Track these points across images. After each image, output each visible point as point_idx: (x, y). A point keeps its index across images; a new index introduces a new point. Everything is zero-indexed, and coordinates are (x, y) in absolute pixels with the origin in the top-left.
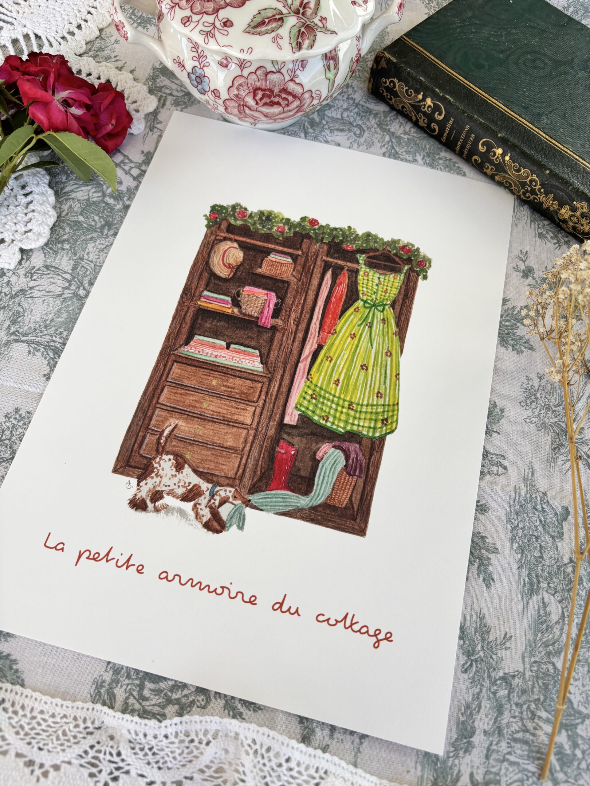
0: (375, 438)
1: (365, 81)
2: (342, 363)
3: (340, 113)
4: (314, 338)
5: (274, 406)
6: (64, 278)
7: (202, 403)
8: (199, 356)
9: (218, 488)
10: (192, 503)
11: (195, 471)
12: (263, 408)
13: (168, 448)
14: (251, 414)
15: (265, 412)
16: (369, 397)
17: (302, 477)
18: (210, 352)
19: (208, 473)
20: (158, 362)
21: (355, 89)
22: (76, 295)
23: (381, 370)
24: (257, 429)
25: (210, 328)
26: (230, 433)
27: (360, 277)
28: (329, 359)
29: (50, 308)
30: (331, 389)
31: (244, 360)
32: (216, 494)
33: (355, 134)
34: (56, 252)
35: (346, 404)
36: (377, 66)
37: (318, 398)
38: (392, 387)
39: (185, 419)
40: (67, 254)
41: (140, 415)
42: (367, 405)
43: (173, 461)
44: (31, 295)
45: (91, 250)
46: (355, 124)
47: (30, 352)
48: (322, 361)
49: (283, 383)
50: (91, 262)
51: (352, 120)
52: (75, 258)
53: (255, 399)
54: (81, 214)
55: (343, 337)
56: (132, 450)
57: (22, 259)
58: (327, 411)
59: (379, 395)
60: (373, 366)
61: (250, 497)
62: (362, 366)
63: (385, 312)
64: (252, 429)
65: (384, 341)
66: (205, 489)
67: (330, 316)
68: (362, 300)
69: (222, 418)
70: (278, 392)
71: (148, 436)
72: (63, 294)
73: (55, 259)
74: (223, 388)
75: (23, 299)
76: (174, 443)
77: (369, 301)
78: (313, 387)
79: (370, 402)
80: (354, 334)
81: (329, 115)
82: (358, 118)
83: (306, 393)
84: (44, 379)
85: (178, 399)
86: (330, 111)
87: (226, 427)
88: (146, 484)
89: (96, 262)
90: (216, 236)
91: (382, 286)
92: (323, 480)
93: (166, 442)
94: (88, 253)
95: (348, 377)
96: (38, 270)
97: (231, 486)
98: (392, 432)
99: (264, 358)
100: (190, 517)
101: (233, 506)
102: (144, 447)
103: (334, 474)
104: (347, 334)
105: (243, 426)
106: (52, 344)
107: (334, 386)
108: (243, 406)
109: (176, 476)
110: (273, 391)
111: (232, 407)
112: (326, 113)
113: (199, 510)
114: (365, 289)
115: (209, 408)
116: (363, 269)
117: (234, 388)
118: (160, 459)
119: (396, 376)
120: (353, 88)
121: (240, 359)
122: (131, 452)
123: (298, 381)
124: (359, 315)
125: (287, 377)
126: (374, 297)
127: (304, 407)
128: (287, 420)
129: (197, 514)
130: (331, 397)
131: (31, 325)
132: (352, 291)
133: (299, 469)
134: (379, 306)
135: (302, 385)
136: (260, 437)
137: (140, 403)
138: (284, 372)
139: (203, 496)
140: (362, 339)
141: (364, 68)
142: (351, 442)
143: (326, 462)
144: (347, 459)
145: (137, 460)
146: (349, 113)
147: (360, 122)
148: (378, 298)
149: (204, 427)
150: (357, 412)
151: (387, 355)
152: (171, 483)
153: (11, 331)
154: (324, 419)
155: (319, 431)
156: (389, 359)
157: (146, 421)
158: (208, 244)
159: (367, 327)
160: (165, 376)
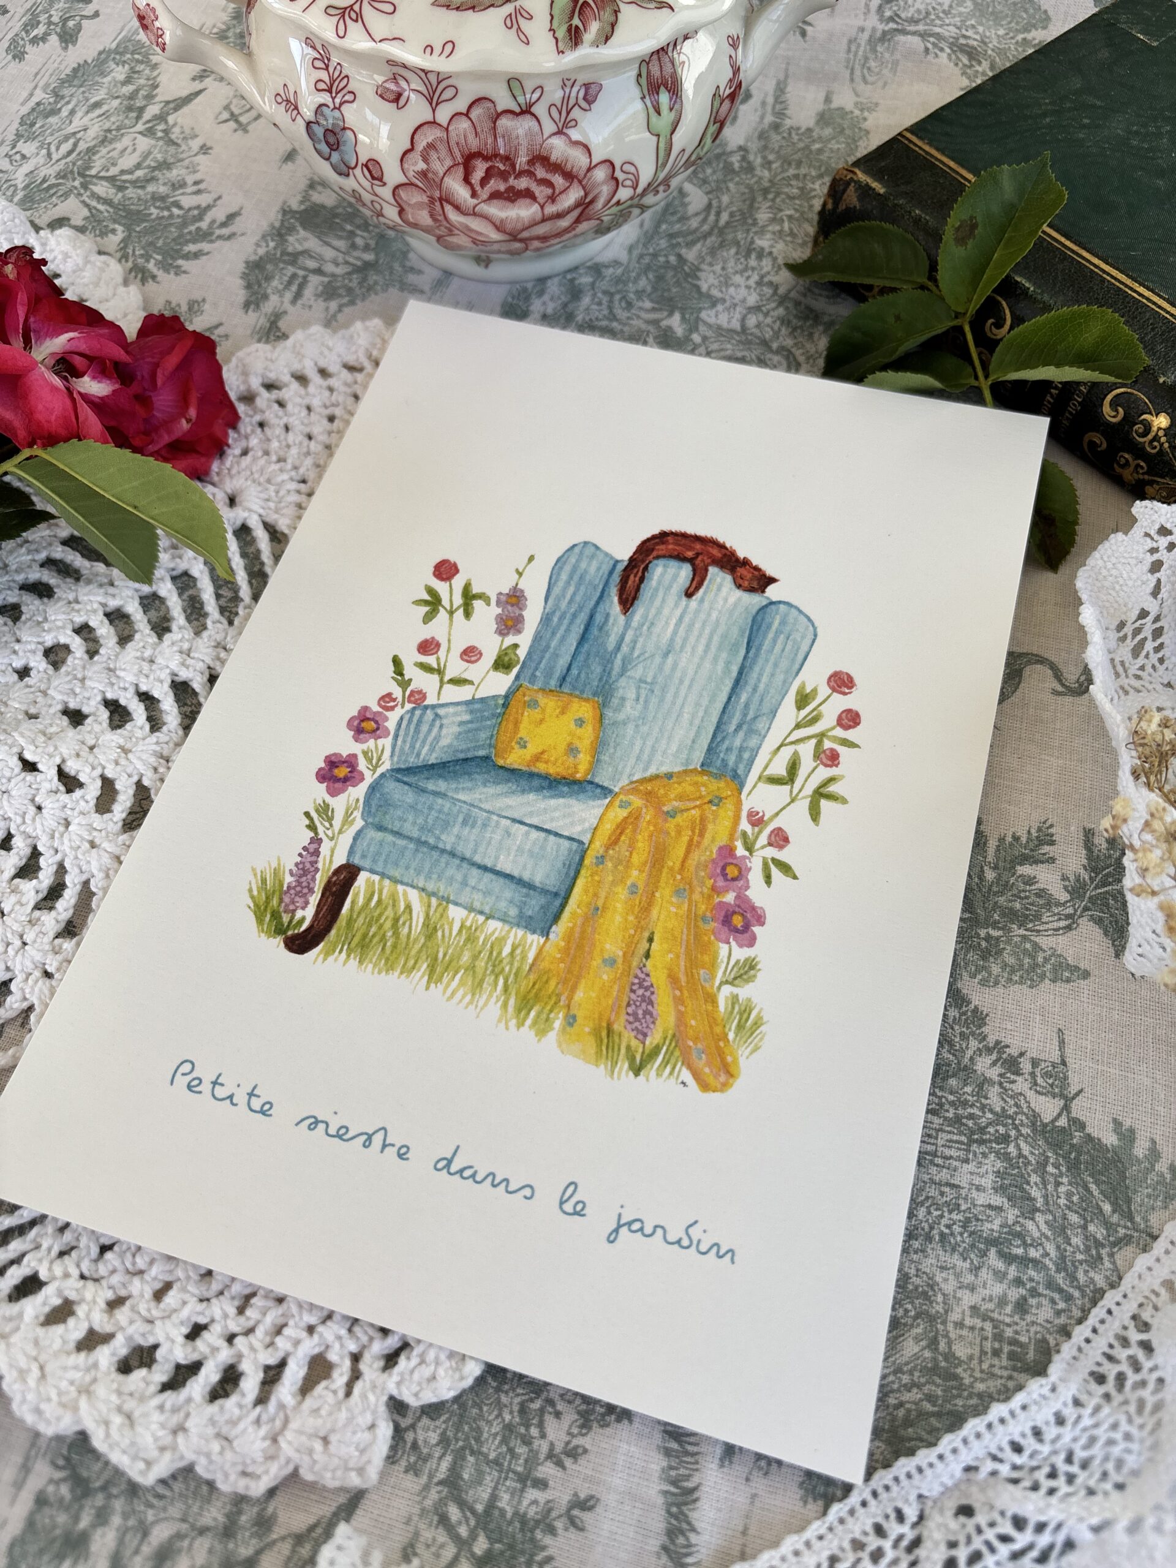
1: (804, 244)
3: (738, 316)
36: (836, 204)
46: (775, 346)
51: (768, 334)
81: (712, 320)
82: (784, 331)
86: (712, 313)
112: (703, 315)
120: (775, 259)
141: (802, 213)
146: (761, 317)
147: (789, 342)
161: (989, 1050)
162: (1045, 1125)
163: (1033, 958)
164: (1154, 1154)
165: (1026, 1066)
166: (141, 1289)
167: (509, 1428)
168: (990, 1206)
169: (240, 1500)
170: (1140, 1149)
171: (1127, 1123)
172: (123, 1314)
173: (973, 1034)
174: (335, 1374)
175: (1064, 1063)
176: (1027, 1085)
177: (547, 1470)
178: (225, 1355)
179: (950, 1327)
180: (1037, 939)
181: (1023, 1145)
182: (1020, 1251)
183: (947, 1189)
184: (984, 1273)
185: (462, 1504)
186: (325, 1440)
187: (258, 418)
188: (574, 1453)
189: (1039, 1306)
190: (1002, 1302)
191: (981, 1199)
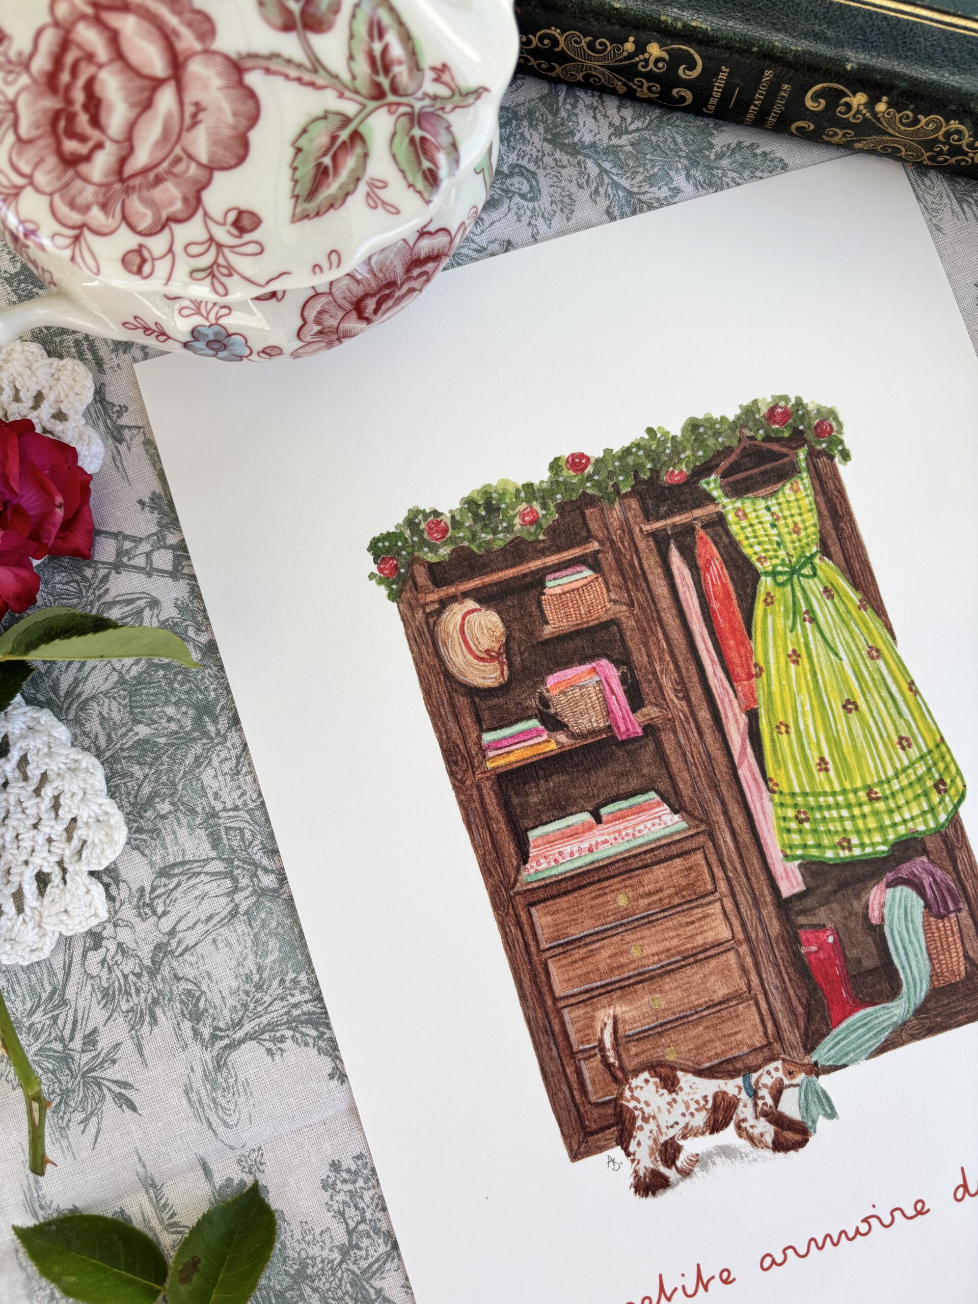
0: (943, 826)
2: (808, 722)
4: (732, 705)
5: (748, 879)
6: (212, 874)
7: (627, 952)
8: (562, 869)
9: (754, 1076)
10: (732, 1126)
11: (699, 1073)
12: (733, 895)
13: (630, 1065)
14: (721, 916)
15: (741, 899)
16: (891, 758)
17: (871, 972)
18: (575, 849)
19: (722, 1063)
20: (502, 926)
22: (261, 893)
23: (879, 693)
24: (748, 939)
25: (542, 802)
26: (711, 974)
27: (734, 528)
28: (783, 729)
29: (238, 949)
30: (822, 784)
31: (641, 827)
32: (758, 1088)
34: (155, 832)
35: (862, 795)
37: (809, 815)
38: (917, 715)
39: (621, 997)
40: (179, 823)
41: (543, 1039)
42: (897, 776)
43: (653, 1080)
44: (183, 947)
45: (215, 785)
47: (269, 1051)
48: (773, 740)
49: (735, 825)
50: (236, 808)
52: (198, 821)
53: (710, 887)
54: (136, 722)
55: (778, 669)
56: (575, 1105)
57: (107, 887)
58: (840, 829)
59: (904, 743)
60: (864, 694)
61: (814, 1057)
62: (844, 707)
63: (819, 572)
64: (740, 943)
65: (851, 632)
66: (736, 1092)
67: (732, 643)
68: (767, 574)
69: (679, 958)
70: (738, 848)
71: (584, 1066)
72: (237, 906)
73: (165, 848)
74: (643, 902)
75: (175, 964)
76: (633, 1051)
77: (780, 569)
78: (788, 800)
79: (898, 766)
80: (794, 651)
83: (784, 819)
84: (335, 1082)
85: (584, 970)
87: (696, 967)
88: (639, 1144)
89: (245, 804)
90: (424, 607)
91: (782, 522)
92: (906, 954)
93: (619, 1056)
94: (216, 796)
95: (835, 743)
96: (153, 889)
97: (773, 1059)
98: (962, 797)
99: (673, 800)
100: (743, 1150)
101: (797, 1089)
102: (590, 1087)
103: (916, 933)
104: (782, 659)
105: (721, 949)
106: (295, 1012)
107: (822, 774)
108: (699, 913)
109: (674, 1101)
110: (728, 850)
111: (681, 925)
113: (751, 1130)
114: (757, 548)
115: (645, 953)
116: (729, 506)
117: (661, 890)
118: (631, 1089)
119: (911, 689)
121: (634, 827)
122: (578, 1110)
123: (758, 805)
124: (779, 608)
125: (735, 810)
126: (782, 553)
127: (797, 847)
128: (786, 891)
129: (751, 1139)
130: (831, 800)
131: (231, 1001)
132: (737, 567)
133: (859, 961)
134: (802, 567)
135: (769, 807)
136: (762, 948)
137: (528, 1020)
138: (724, 804)
139: (741, 1104)
140: (814, 654)
142: (910, 858)
143: (892, 921)
144: (922, 894)
145: (596, 1116)
148: (792, 552)
149: (661, 992)
150: (887, 798)
151: (872, 658)
152: (676, 1115)
153: (206, 1036)
154: (843, 848)
155: (848, 874)
156: (881, 663)
157: (561, 1044)
158: (421, 634)
159: (807, 624)
160: (532, 943)
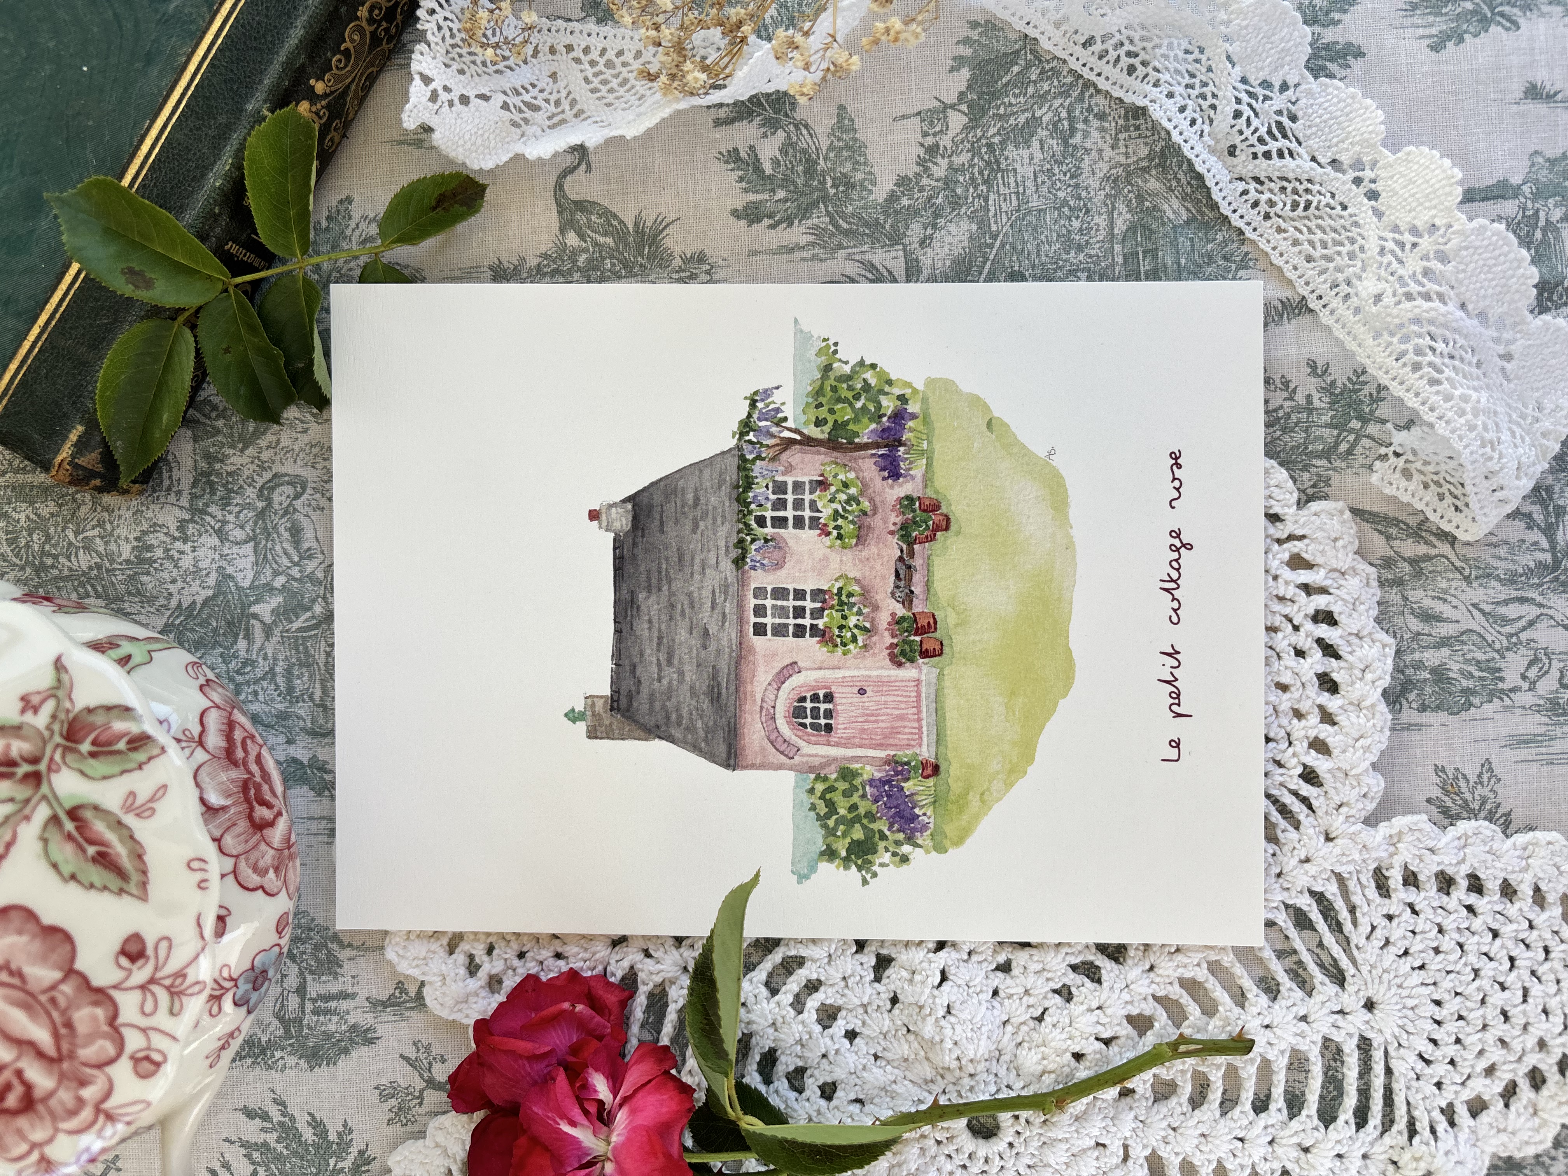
3: (235, 549)
21: (145, 527)
33: (297, 496)
36: (95, 476)
81: (250, 575)
82: (238, 500)
86: (239, 576)
112: (246, 584)
146: (231, 526)
161: (926, 169)
162: (971, 120)
163: (840, 150)
164: (966, 41)
165: (930, 141)
166: (1285, 702)
167: (1284, 430)
168: (1042, 148)
169: (1382, 584)
170: (967, 51)
171: (950, 63)
172: (1304, 706)
173: (917, 183)
174: (1296, 550)
175: (919, 113)
176: (944, 137)
177: (1300, 398)
178: (1309, 626)
179: (1130, 161)
180: (824, 149)
181: (990, 133)
182: (1066, 123)
183: (1039, 181)
184: (1088, 145)
185: (1337, 444)
186: (1336, 540)
187: (516, 962)
188: (1286, 384)
189: (1097, 105)
190: (1102, 129)
191: (1038, 156)
